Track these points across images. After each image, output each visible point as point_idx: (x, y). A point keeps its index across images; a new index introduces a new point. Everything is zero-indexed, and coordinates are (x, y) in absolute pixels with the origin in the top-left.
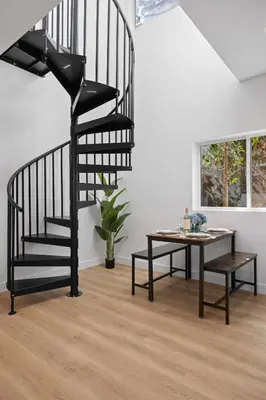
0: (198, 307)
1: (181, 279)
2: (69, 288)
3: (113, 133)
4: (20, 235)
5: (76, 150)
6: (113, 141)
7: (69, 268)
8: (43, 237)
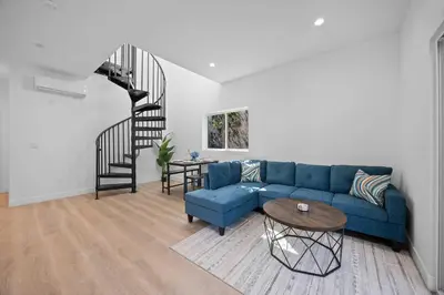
8: (122, 164)
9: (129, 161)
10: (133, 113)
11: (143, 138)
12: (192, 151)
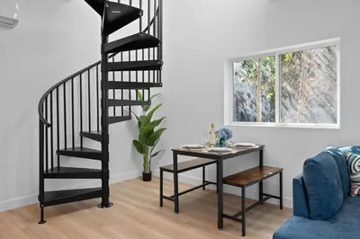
0: (216, 219)
1: (213, 192)
2: (99, 200)
3: (140, 51)
4: (55, 149)
5: (107, 67)
6: (140, 59)
7: (100, 181)
8: (79, 150)
9: (96, 146)
10: (104, 54)
11: (122, 103)
12: (217, 128)
